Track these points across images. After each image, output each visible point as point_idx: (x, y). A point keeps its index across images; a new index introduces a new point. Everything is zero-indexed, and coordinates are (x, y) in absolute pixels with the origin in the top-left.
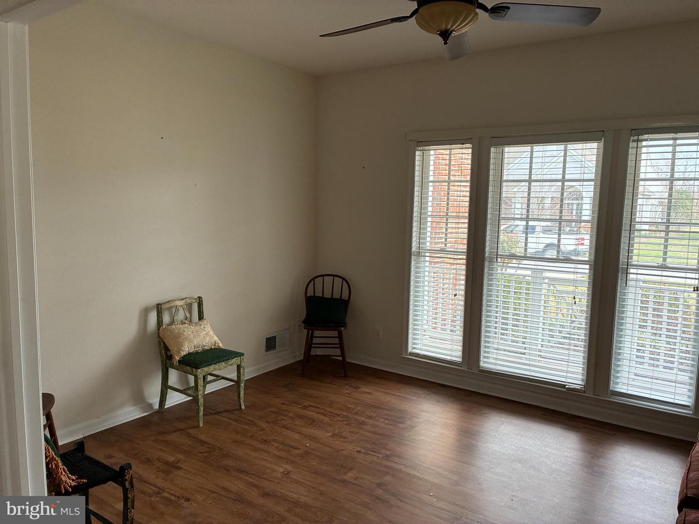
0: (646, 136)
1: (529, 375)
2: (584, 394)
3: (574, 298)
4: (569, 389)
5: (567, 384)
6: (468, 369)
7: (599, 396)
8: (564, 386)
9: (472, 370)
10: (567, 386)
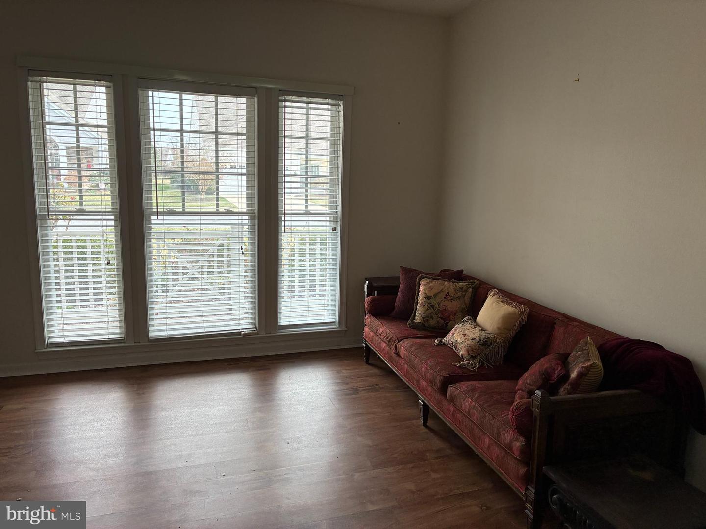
0: (288, 98)
1: (204, 332)
2: (259, 335)
3: (242, 249)
4: (245, 334)
5: (241, 331)
6: (135, 343)
7: (270, 333)
8: (239, 333)
9: (139, 343)
10: (243, 333)
